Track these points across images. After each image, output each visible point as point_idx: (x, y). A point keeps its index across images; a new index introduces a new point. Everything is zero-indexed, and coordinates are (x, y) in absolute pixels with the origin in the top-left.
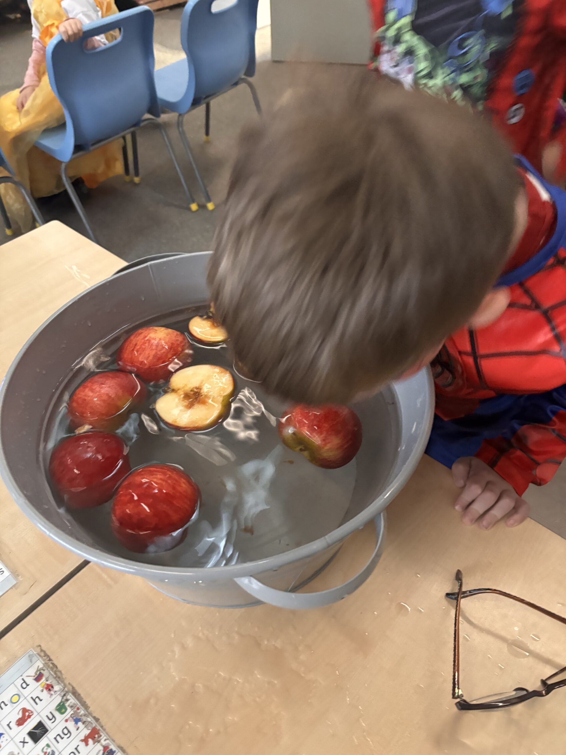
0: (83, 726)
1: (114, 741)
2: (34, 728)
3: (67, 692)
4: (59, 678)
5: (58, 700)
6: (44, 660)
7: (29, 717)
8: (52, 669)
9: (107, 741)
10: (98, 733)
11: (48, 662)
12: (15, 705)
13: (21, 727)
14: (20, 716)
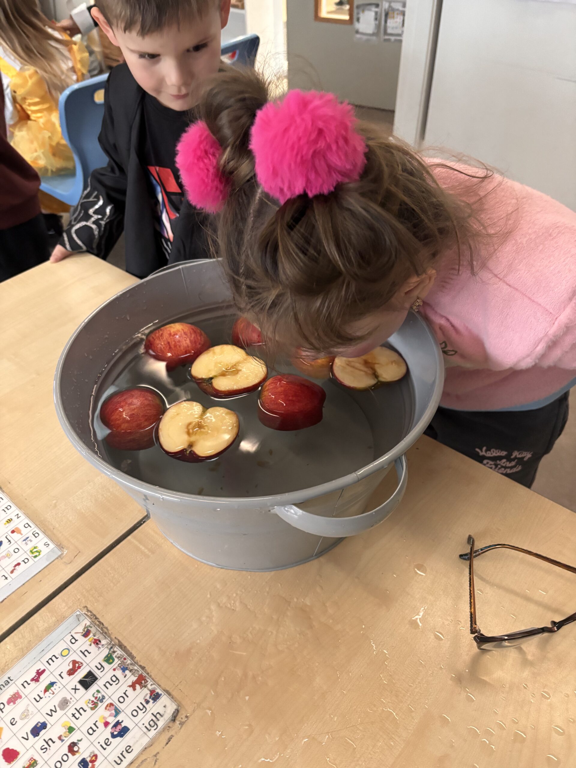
0: (130, 674)
1: (160, 686)
2: (84, 678)
3: (113, 645)
4: (105, 633)
5: (106, 652)
6: (91, 618)
7: (79, 667)
8: (99, 626)
9: (153, 686)
10: (145, 680)
11: (94, 620)
12: (65, 658)
13: (72, 677)
14: (71, 667)
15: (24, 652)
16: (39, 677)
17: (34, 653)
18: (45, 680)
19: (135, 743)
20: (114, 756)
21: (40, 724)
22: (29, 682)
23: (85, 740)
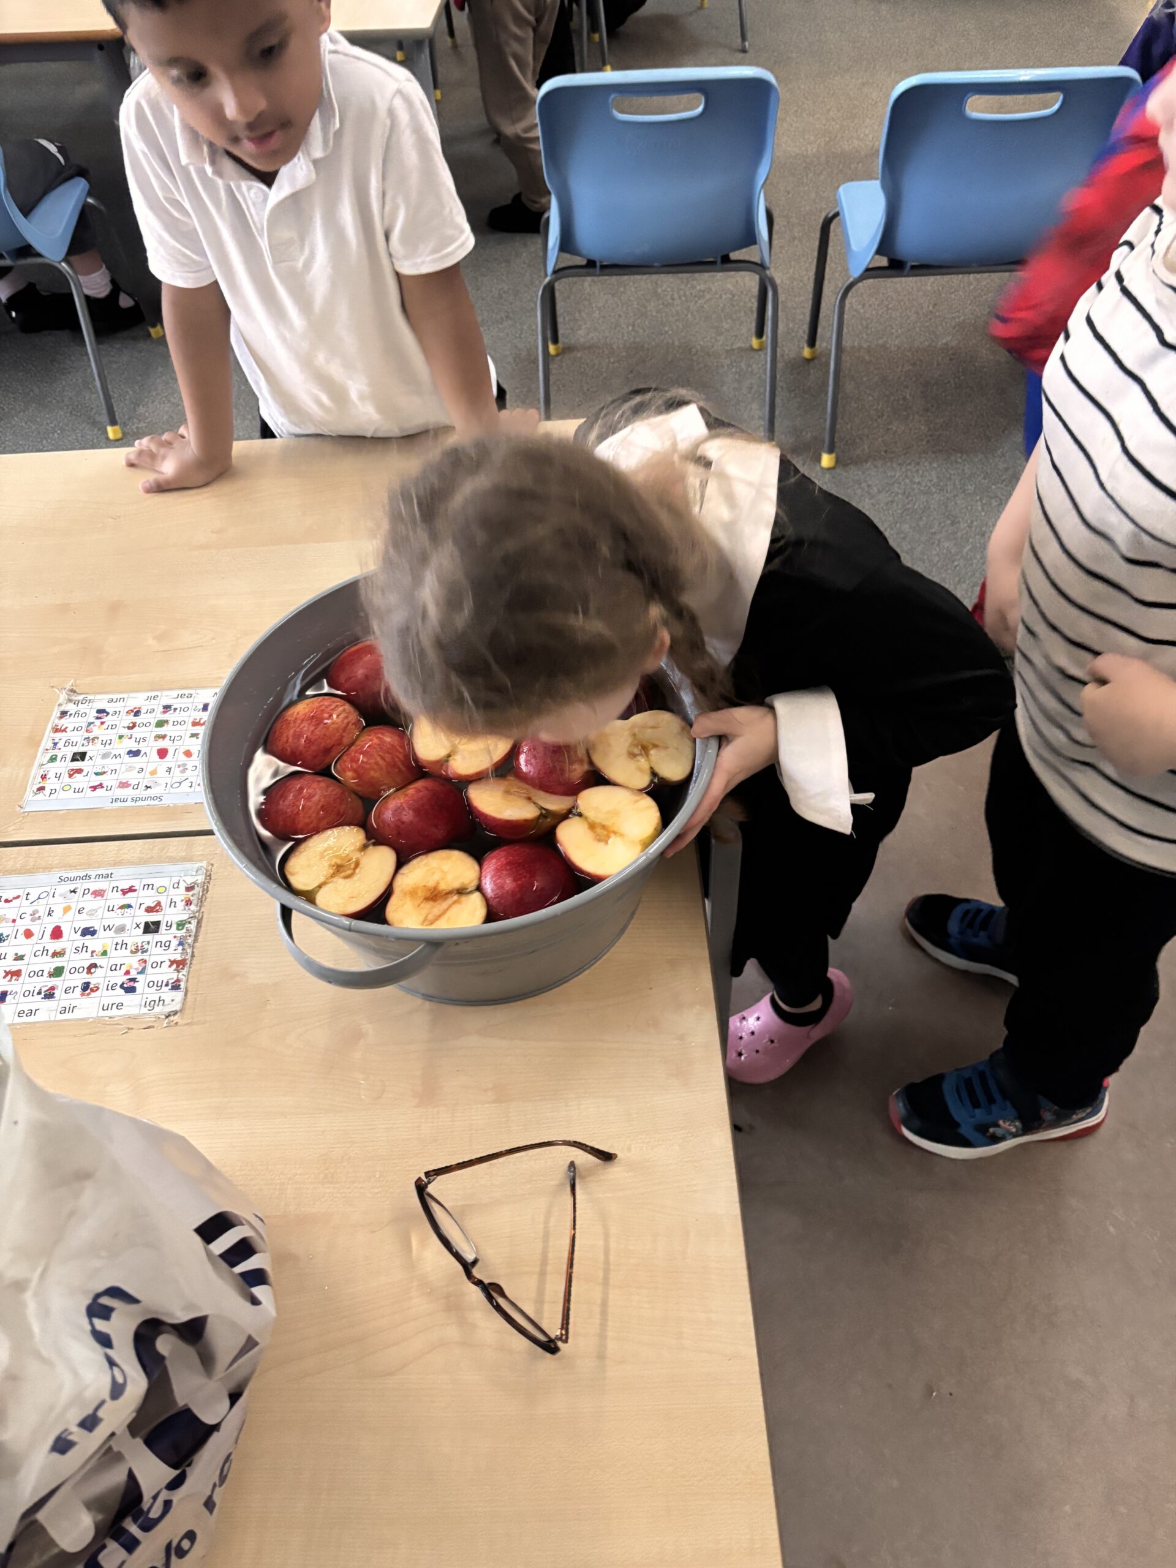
0: (181, 951)
1: (187, 981)
2: (152, 922)
3: (195, 916)
4: (201, 901)
5: (185, 917)
6: (206, 879)
7: (157, 911)
8: (203, 891)
9: (183, 977)
10: (184, 966)
11: (206, 882)
12: (157, 894)
13: (146, 914)
14: (153, 905)
15: (141, 861)
16: (127, 892)
17: (144, 869)
18: (130, 898)
19: (128, 1006)
20: (106, 1001)
21: (92, 929)
22: (119, 890)
23: (104, 969)
